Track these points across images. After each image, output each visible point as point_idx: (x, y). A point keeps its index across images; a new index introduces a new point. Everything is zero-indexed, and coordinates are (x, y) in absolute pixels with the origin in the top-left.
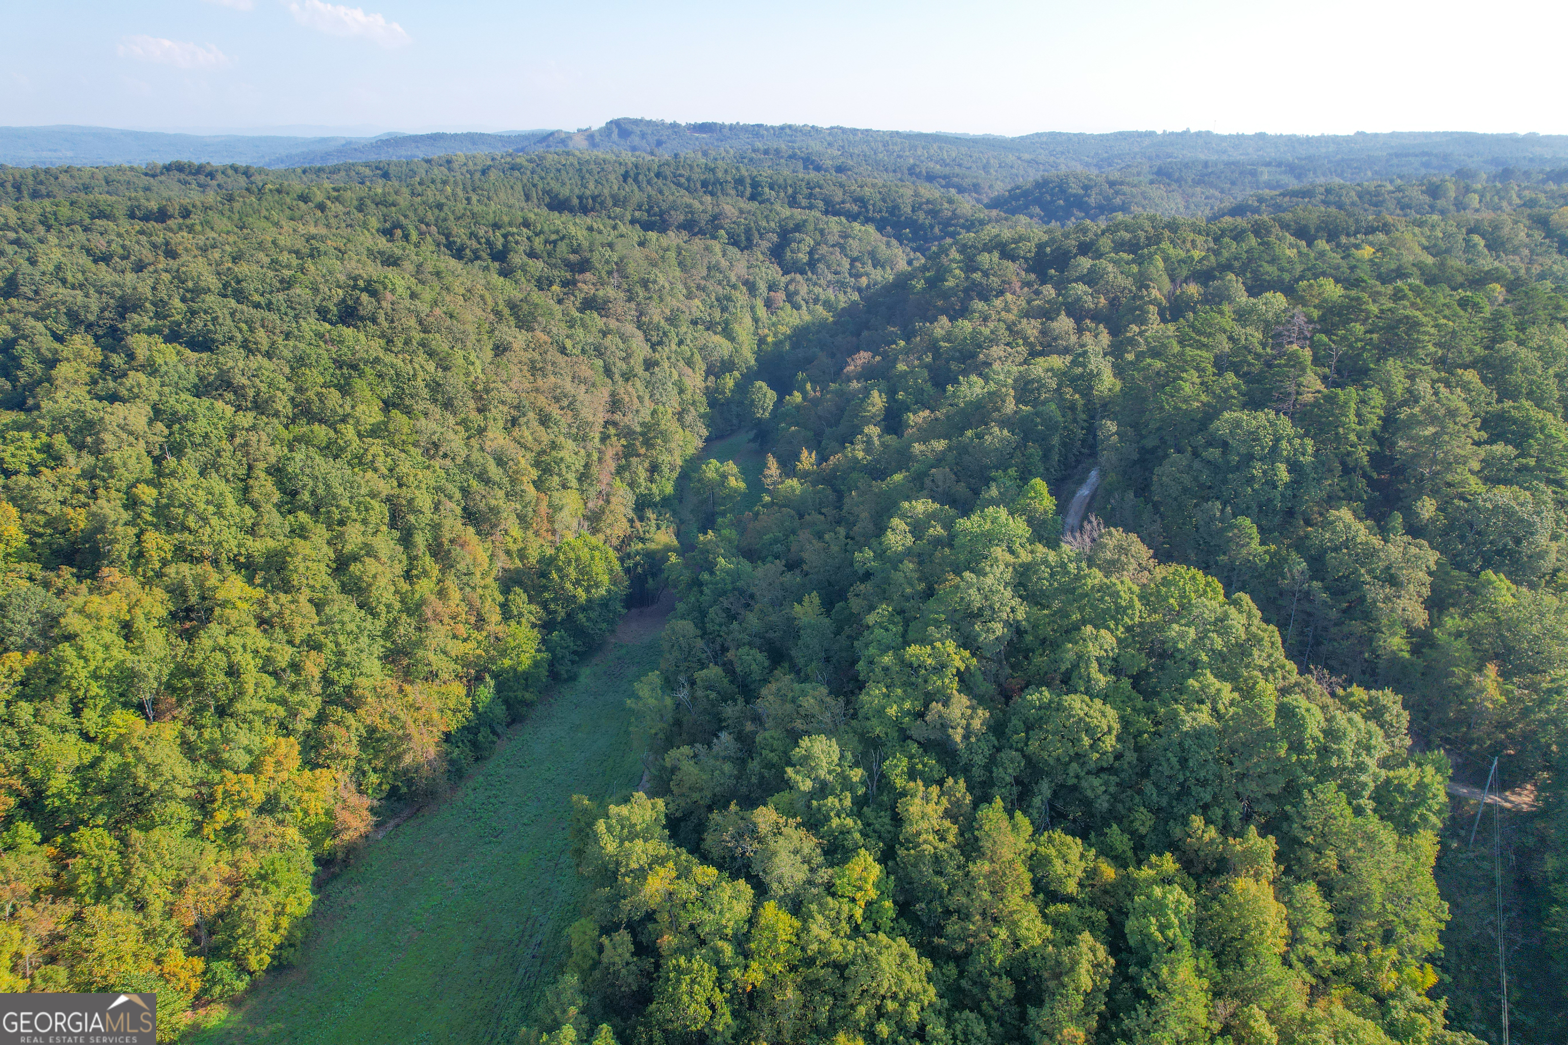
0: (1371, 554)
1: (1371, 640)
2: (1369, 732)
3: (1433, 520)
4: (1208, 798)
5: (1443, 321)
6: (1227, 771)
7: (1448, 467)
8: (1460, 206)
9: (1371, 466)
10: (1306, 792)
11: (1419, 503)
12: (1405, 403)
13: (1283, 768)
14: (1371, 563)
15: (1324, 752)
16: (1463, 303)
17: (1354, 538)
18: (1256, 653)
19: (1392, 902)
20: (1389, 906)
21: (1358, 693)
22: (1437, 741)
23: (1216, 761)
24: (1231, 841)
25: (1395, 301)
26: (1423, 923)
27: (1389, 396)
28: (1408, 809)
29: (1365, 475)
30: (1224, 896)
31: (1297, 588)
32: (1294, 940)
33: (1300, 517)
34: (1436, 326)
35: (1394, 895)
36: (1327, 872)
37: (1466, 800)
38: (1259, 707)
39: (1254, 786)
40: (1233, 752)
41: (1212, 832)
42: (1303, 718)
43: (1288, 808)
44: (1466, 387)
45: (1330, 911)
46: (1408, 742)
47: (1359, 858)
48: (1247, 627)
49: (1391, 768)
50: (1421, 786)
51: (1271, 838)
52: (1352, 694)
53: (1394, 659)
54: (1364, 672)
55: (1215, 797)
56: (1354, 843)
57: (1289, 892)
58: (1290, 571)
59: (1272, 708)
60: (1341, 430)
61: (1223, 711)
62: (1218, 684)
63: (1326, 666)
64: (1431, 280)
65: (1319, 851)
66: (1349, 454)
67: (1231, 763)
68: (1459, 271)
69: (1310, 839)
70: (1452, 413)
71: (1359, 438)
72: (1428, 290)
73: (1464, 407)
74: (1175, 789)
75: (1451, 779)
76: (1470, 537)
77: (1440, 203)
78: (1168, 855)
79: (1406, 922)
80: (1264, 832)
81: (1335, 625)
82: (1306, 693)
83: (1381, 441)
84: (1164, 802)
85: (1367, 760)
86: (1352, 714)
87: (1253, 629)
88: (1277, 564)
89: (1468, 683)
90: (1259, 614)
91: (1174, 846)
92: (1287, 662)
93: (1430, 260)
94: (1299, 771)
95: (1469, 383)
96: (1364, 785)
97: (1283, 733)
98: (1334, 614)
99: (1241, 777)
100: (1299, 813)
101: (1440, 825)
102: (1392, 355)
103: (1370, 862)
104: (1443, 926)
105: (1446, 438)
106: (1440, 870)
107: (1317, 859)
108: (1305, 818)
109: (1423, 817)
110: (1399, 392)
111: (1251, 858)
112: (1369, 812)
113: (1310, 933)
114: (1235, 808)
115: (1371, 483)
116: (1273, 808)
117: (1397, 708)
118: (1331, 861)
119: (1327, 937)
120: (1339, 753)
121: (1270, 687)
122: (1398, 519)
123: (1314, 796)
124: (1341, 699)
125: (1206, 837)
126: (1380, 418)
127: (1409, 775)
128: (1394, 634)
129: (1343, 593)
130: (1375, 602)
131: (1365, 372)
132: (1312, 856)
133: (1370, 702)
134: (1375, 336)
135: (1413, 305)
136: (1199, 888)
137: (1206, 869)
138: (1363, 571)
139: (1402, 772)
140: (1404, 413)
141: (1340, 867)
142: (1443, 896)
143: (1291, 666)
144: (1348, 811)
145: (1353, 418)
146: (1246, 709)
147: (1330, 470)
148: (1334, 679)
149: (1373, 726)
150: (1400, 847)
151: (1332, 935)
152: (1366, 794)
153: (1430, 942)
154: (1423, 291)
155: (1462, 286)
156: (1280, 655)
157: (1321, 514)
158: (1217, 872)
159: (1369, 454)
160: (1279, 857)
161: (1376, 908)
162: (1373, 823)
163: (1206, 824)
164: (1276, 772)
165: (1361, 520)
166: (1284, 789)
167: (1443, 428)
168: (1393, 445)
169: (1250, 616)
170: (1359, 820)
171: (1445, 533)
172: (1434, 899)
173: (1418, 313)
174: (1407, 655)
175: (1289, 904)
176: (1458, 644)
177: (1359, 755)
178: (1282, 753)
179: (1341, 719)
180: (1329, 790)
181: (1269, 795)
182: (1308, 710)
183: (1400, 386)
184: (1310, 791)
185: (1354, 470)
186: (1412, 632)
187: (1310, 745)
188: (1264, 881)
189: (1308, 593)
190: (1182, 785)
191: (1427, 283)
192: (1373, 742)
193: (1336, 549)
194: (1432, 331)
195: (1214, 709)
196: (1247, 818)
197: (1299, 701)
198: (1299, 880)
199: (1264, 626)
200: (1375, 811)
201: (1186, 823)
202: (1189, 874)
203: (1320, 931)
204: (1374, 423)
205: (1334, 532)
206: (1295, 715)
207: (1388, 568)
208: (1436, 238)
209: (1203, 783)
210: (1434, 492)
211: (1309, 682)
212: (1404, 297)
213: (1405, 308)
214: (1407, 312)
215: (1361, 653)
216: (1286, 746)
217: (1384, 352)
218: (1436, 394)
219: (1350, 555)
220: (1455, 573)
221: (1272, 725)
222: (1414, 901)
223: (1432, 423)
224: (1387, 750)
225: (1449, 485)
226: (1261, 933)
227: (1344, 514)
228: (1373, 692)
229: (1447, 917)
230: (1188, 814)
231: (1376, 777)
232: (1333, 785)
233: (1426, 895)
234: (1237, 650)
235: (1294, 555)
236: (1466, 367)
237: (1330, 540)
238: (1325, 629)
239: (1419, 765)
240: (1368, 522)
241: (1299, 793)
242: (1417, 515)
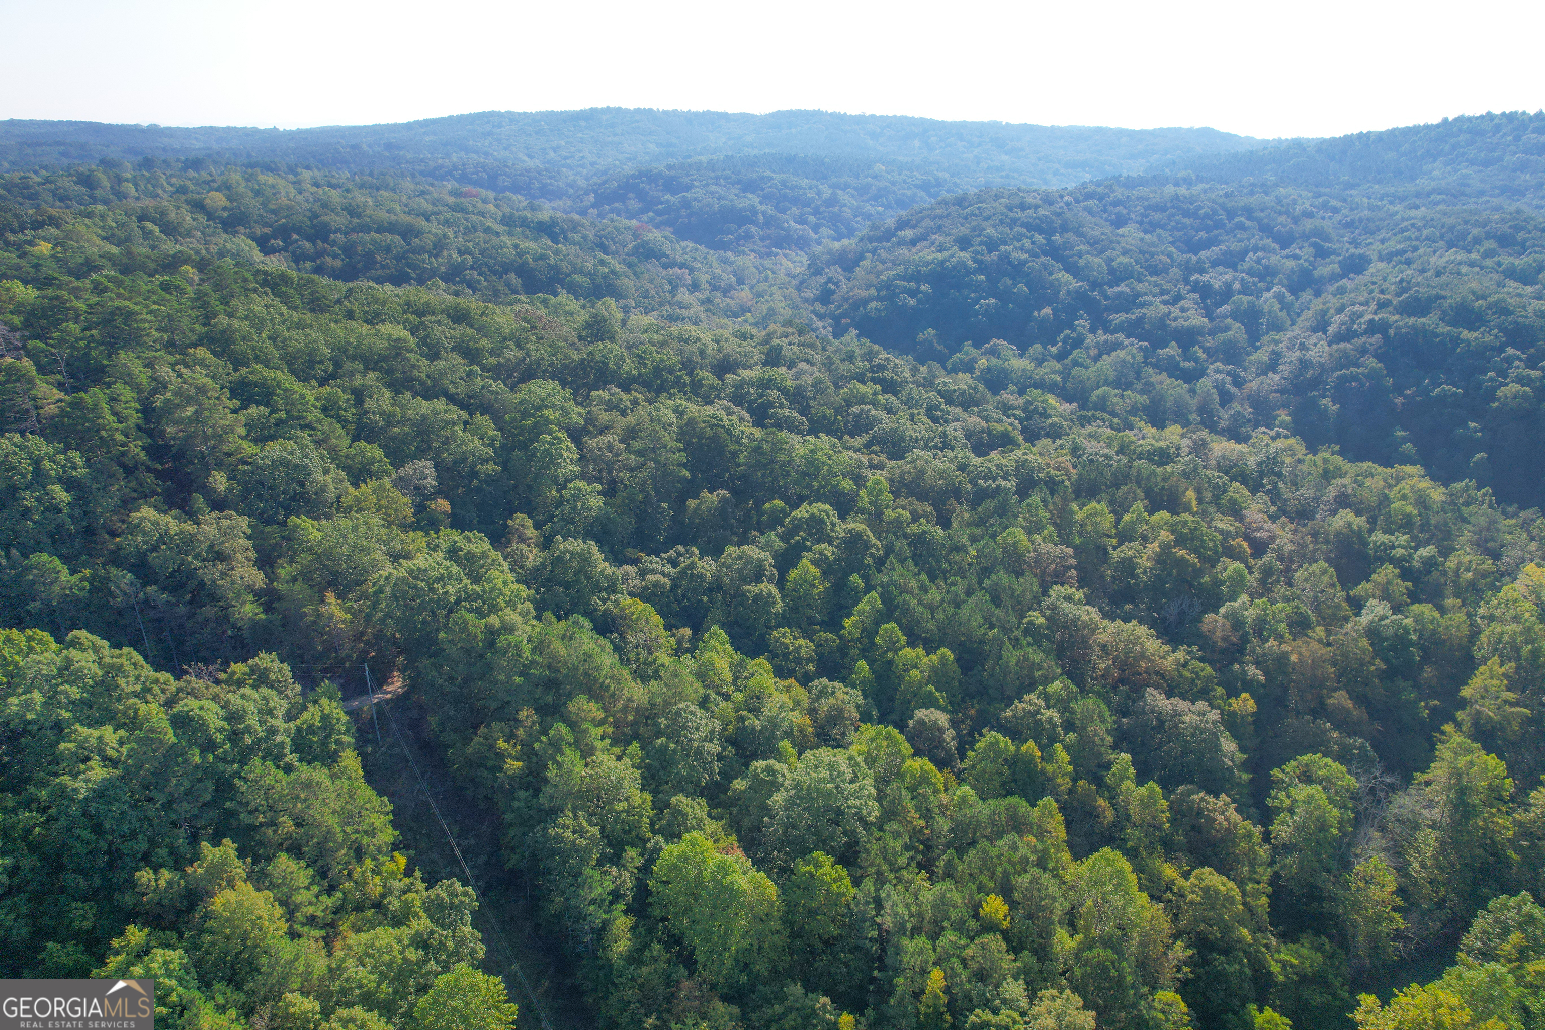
0: (189, 541)
1: (227, 617)
2: (264, 698)
3: (230, 490)
4: (145, 846)
5: (155, 307)
6: (151, 810)
7: (220, 438)
8: (121, 196)
9: (152, 459)
10: (237, 781)
11: (211, 479)
12: (155, 391)
13: (208, 772)
14: (194, 549)
15: (234, 737)
16: (166, 287)
17: (167, 531)
18: (122, 682)
19: (348, 824)
20: (348, 829)
21: (239, 668)
22: (319, 675)
23: (134, 806)
24: (189, 870)
25: (99, 295)
26: (377, 824)
27: (137, 388)
28: (324, 743)
29: (149, 470)
30: (210, 924)
31: (133, 601)
32: (290, 911)
33: (103, 532)
34: (151, 312)
35: (347, 818)
36: (289, 836)
37: (361, 709)
38: (152, 730)
39: (185, 806)
40: (147, 788)
41: (166, 874)
42: (201, 717)
43: (228, 804)
44: (202, 363)
45: (308, 866)
46: (298, 688)
47: (308, 807)
48: (100, 662)
49: (296, 718)
50: (325, 718)
51: (227, 841)
52: (234, 673)
53: (255, 625)
54: (235, 648)
55: (151, 841)
56: (297, 797)
57: (266, 876)
58: (118, 587)
59: (166, 725)
60: (104, 433)
61: (115, 755)
62: (96, 733)
63: (199, 660)
64: (127, 268)
65: (273, 824)
66: (123, 454)
67: (150, 799)
68: (148, 257)
69: (261, 819)
70: (202, 390)
71: (127, 436)
72: (127, 280)
73: (209, 382)
74: (102, 861)
75: (343, 699)
76: (266, 494)
77: (98, 193)
78: (131, 928)
79: (366, 833)
80: (216, 841)
81: (189, 618)
82: (193, 693)
83: (150, 433)
84: (97, 881)
85: (274, 722)
86: (243, 690)
87: (107, 660)
88: (99, 587)
89: (319, 615)
90: (106, 643)
91: (133, 916)
92: (159, 675)
93: (115, 250)
94: (221, 766)
95: (204, 359)
96: (282, 745)
97: (189, 741)
98: (182, 609)
99: (168, 805)
100: (240, 803)
101: (353, 740)
102: (122, 348)
103: (317, 804)
104: (391, 817)
105: (207, 413)
106: (370, 776)
107: (275, 832)
108: (247, 804)
109: (338, 743)
110: (145, 382)
111: (218, 872)
112: (297, 764)
113: (301, 897)
114: (177, 837)
115: (158, 474)
116: (213, 814)
117: (276, 665)
118: (287, 825)
119: (315, 889)
120: (249, 730)
121: (154, 706)
122: (199, 500)
123: (246, 780)
124: (226, 682)
125: (162, 883)
126: (138, 411)
127: (311, 715)
128: (244, 603)
129: (182, 586)
130: (214, 581)
131: (102, 369)
132: (270, 832)
133: (253, 671)
134: (94, 332)
135: (119, 295)
136: (181, 936)
137: (179, 913)
138: (190, 559)
139: (306, 715)
140: (159, 401)
141: (298, 825)
142: (380, 794)
143: (164, 676)
144: (280, 774)
145: (111, 418)
146: (139, 740)
147: (112, 476)
148: (211, 668)
149: (264, 690)
150: (333, 777)
151: (318, 884)
152: (287, 751)
153: (388, 835)
154: (122, 282)
155: (156, 271)
156: (147, 671)
157: (123, 521)
158: (191, 908)
159: (143, 448)
160: (242, 854)
161: (340, 837)
162: (305, 771)
163: (156, 871)
164: (200, 780)
165: (165, 512)
166: (216, 790)
167: (200, 405)
168: (162, 434)
169: (96, 649)
170: (293, 776)
171: (244, 498)
172: (376, 801)
173: (127, 303)
174: (262, 616)
175: (272, 886)
176: (298, 587)
177: (265, 722)
178: (197, 760)
179: (235, 699)
180: (257, 766)
181: (205, 805)
182: (201, 708)
183: (143, 376)
184: (240, 777)
185: (136, 467)
186: (258, 595)
187: (219, 737)
188: (240, 884)
189: (146, 602)
190: (108, 852)
191: (122, 273)
192: (271, 704)
193: (155, 549)
194: (149, 317)
195: (105, 759)
196: (194, 839)
197: (190, 704)
198: (269, 859)
199: (117, 652)
200: (301, 760)
201: (131, 883)
202: (164, 930)
203: (308, 888)
204: (135, 418)
205: (144, 533)
206: (191, 719)
207: (211, 546)
208: (111, 228)
209: (133, 835)
210: (219, 466)
211: (189, 682)
212: (106, 290)
213: (111, 299)
214: (117, 303)
215: (225, 632)
216: (197, 751)
217: (113, 344)
218: (180, 375)
219: (171, 549)
220: (268, 529)
221: (174, 740)
222: (364, 812)
223: (189, 403)
224: (285, 704)
225: (229, 454)
226: (261, 929)
227: (147, 513)
228: (251, 662)
229: (390, 807)
230: (131, 874)
231: (287, 732)
232: (257, 761)
233: (369, 801)
234: (100, 689)
235: (114, 571)
236: (195, 346)
237: (145, 543)
238: (181, 626)
239: (315, 702)
240: (173, 512)
241: (232, 786)
242: (214, 490)
